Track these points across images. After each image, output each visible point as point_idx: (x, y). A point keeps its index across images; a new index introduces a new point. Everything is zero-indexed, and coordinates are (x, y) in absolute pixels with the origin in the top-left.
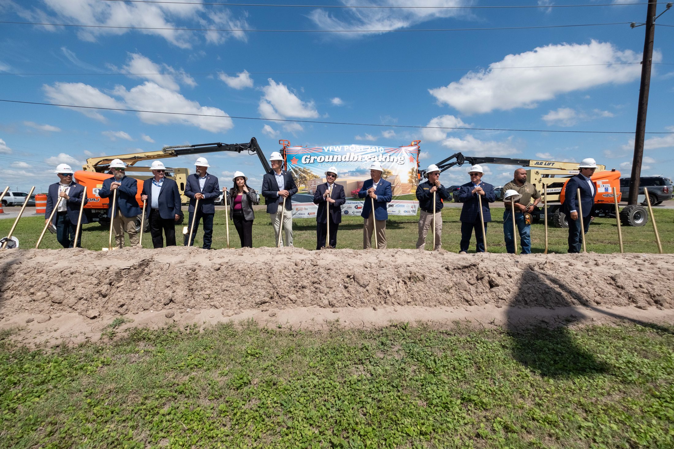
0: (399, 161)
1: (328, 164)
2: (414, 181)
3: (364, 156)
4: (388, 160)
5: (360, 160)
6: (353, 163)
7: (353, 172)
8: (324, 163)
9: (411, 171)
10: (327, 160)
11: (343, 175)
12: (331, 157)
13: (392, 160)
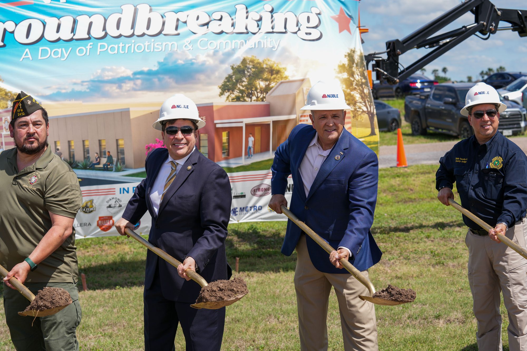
0: (304, 29)
1: (59, 49)
2: (357, 96)
3: (182, 16)
4: (266, 25)
5: (170, 29)
6: (146, 41)
7: (150, 73)
8: (41, 47)
9: (346, 61)
10: (51, 35)
11: (114, 89)
12: (67, 22)
13: (279, 27)
